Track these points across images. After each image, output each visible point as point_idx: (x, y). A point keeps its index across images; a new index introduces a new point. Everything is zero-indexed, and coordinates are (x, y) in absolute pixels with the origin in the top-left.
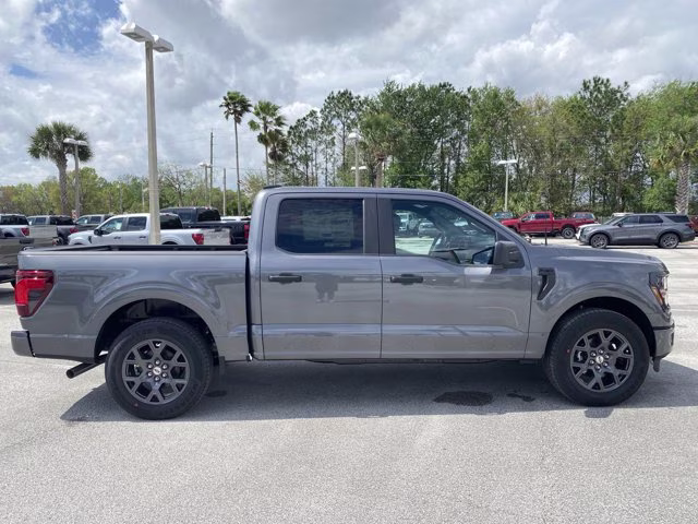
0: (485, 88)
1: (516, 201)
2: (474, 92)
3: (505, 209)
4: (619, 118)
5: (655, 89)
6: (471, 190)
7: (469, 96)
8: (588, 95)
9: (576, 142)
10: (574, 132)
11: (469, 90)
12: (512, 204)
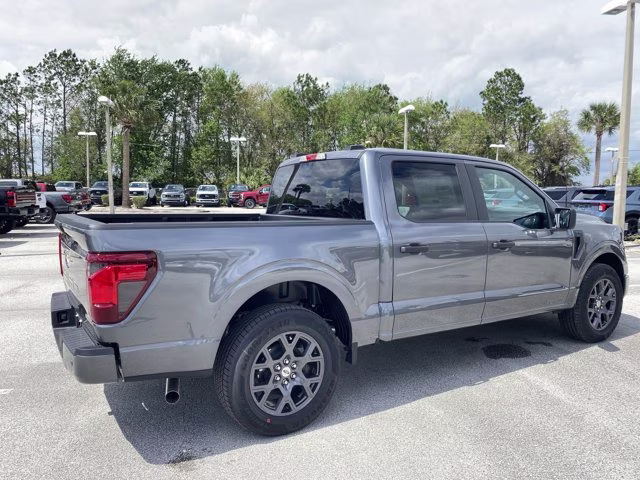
0: (214, 69)
1: (247, 175)
2: (204, 71)
3: (238, 182)
4: (323, 110)
5: (344, 88)
6: (204, 163)
7: (201, 75)
8: (299, 87)
9: (289, 126)
10: (289, 118)
11: (200, 69)
12: (243, 177)
